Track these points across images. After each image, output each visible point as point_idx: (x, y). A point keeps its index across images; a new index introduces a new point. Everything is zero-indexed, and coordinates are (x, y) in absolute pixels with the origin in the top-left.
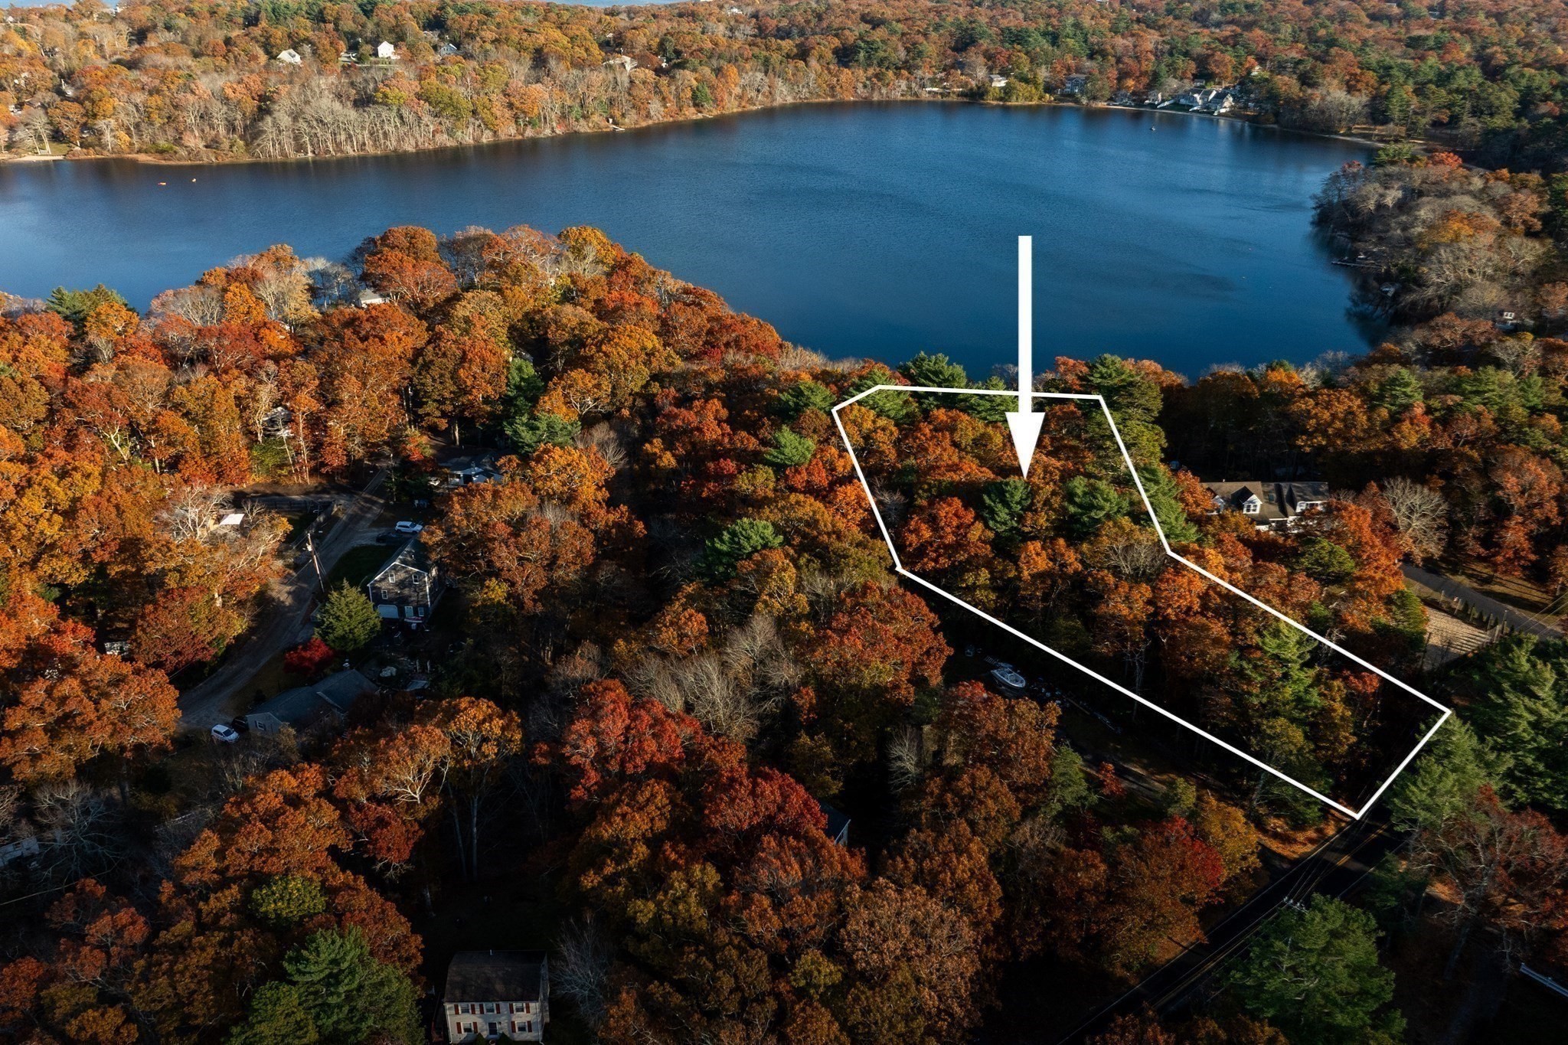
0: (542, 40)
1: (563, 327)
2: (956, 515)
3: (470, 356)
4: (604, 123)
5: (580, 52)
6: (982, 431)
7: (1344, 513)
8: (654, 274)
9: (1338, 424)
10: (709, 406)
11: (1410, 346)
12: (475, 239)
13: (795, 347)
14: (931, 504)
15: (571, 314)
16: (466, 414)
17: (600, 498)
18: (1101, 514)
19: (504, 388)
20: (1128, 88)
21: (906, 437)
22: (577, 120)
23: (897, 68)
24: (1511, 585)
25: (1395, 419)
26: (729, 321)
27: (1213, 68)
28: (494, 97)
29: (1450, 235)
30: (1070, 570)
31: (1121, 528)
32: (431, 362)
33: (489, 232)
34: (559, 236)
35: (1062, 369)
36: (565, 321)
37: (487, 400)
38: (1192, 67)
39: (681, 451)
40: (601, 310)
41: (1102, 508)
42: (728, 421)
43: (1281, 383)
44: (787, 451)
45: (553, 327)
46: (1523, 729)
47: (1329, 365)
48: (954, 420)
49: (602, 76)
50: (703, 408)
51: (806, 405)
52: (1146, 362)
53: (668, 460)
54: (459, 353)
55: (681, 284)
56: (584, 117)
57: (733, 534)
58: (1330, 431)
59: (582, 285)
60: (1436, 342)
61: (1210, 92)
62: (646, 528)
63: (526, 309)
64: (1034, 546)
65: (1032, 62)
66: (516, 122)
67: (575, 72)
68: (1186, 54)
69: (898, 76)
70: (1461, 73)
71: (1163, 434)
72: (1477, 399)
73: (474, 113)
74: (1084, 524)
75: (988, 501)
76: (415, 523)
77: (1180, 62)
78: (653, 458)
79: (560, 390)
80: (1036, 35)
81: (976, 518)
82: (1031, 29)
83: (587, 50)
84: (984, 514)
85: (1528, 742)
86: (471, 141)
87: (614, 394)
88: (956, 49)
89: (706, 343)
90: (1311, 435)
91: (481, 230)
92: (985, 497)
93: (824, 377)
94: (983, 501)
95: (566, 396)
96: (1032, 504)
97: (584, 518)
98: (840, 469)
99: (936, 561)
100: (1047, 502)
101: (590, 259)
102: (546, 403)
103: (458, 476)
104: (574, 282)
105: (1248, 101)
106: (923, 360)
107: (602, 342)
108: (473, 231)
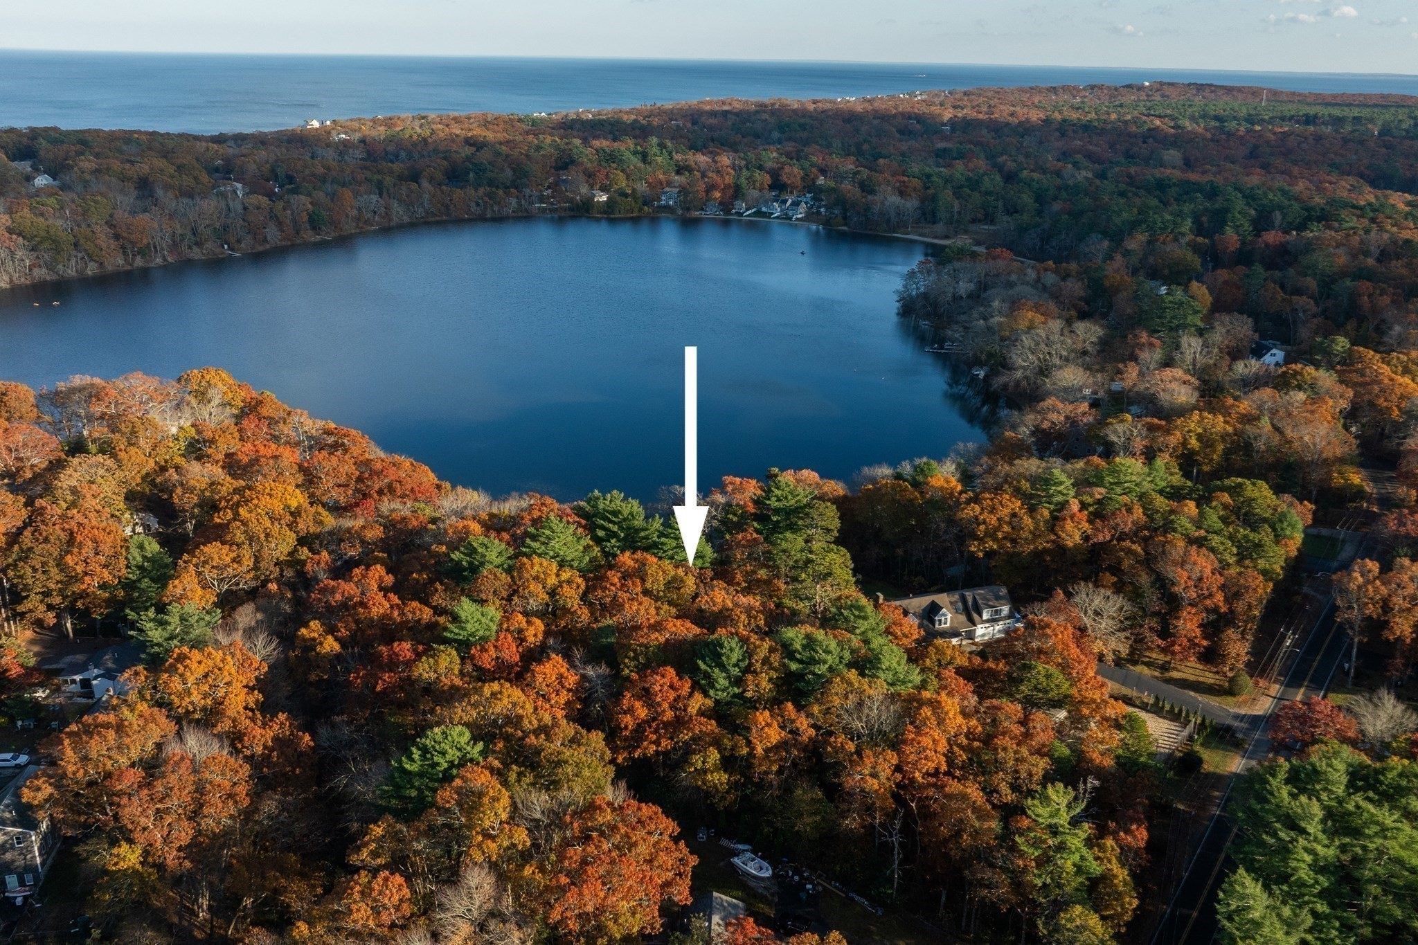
0: (146, 169)
1: (191, 490)
2: (672, 687)
3: (79, 538)
4: (218, 250)
5: (187, 181)
6: (673, 573)
7: (1048, 631)
8: (289, 414)
9: (1006, 528)
10: (370, 574)
11: (1024, 431)
12: (81, 389)
13: (454, 487)
14: (643, 677)
15: (200, 474)
16: (79, 604)
17: (252, 705)
18: (824, 668)
19: (124, 571)
20: (715, 199)
21: (595, 588)
22: (190, 247)
23: (507, 187)
24: (1186, 670)
25: (1056, 520)
26: (379, 466)
27: (784, 179)
28: (97, 228)
29: (1027, 323)
30: (805, 738)
31: (850, 683)
32: (30, 549)
33: (97, 380)
34: (179, 380)
35: (730, 488)
36: (192, 483)
37: (103, 586)
38: (767, 179)
39: (344, 632)
40: (232, 465)
41: (825, 662)
42: (396, 589)
43: (942, 488)
44: (469, 626)
45: (179, 491)
46: (1304, 874)
47: (962, 456)
48: (644, 564)
49: (213, 203)
50: (364, 576)
51: (482, 564)
52: (805, 472)
53: (330, 645)
54: (64, 536)
55: (320, 424)
56: (197, 244)
57: (425, 750)
58: (1000, 535)
59: (208, 435)
60: (1046, 425)
61: (786, 201)
62: (312, 740)
63: (144, 472)
64: (763, 717)
65: (628, 178)
66: (124, 253)
67: (185, 200)
68: (760, 168)
69: (508, 194)
70: (986, 178)
71: (848, 555)
72: (1118, 490)
73: (76, 245)
74: (808, 682)
75: (703, 666)
76: (18, 752)
77: (758, 175)
78: (310, 645)
79: (191, 568)
80: (628, 155)
81: (693, 688)
82: (623, 149)
83: (195, 178)
84: (702, 685)
85: (1312, 886)
86: (74, 274)
87: (256, 568)
88: (558, 168)
89: (357, 490)
90: (981, 540)
91: (87, 379)
92: (700, 663)
93: (494, 525)
94: (698, 668)
95: (199, 574)
96: (750, 664)
97: (235, 739)
98: (531, 639)
99: (657, 742)
100: (766, 661)
101: (216, 401)
102: (175, 587)
103: (74, 682)
104: (199, 432)
105: (820, 207)
106: (598, 498)
107: (238, 504)
108: (78, 380)
